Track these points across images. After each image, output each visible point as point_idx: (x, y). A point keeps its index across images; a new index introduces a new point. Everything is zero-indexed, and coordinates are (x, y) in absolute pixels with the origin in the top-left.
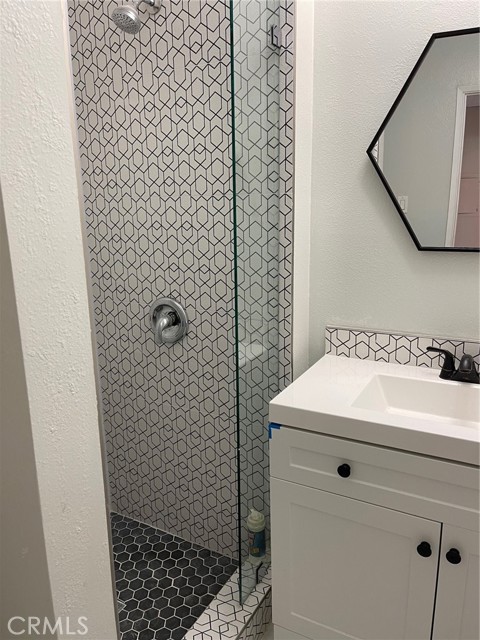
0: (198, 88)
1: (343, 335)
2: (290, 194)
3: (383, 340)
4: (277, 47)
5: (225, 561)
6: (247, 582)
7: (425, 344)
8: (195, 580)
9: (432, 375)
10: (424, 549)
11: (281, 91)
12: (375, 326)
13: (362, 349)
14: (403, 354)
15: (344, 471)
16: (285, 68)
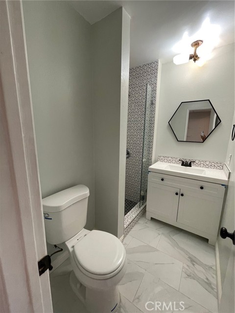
0: (136, 110)
1: (162, 158)
2: (153, 130)
3: (170, 158)
4: (152, 104)
5: (135, 203)
6: (141, 205)
7: (178, 159)
8: (129, 205)
9: (180, 165)
10: (177, 194)
11: (153, 111)
12: (169, 156)
13: (166, 160)
14: (174, 161)
15: (162, 180)
16: (154, 107)
